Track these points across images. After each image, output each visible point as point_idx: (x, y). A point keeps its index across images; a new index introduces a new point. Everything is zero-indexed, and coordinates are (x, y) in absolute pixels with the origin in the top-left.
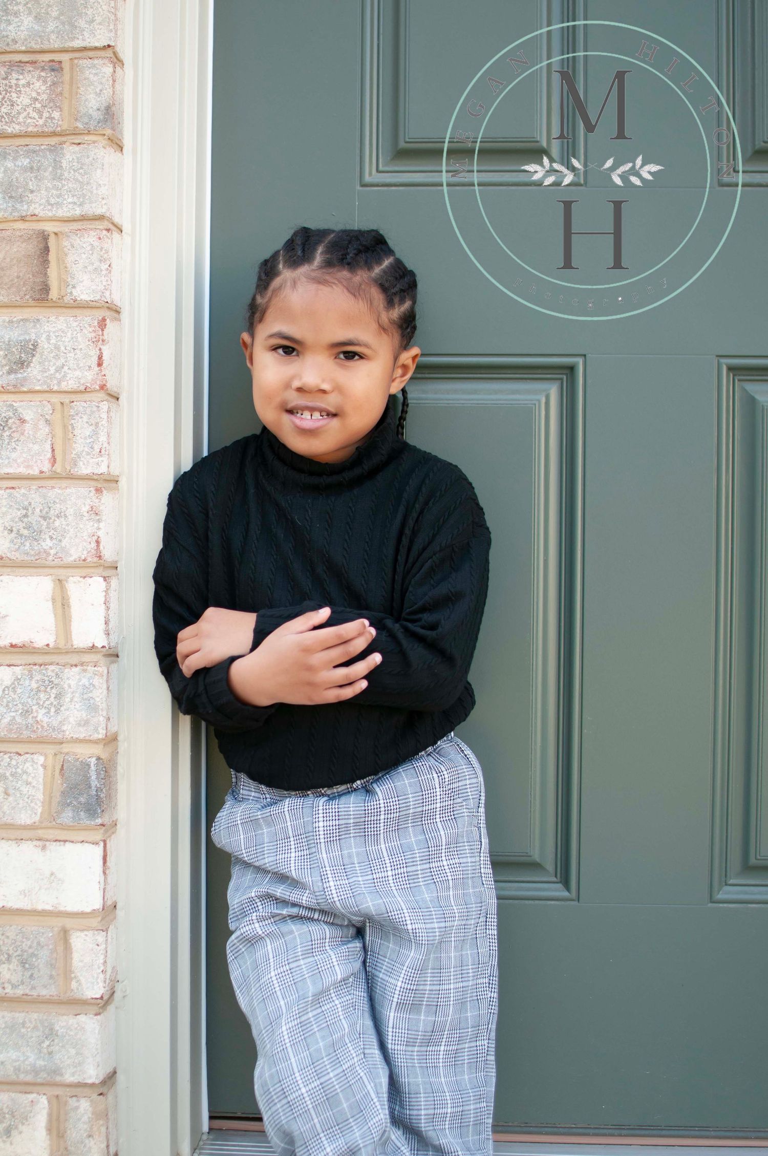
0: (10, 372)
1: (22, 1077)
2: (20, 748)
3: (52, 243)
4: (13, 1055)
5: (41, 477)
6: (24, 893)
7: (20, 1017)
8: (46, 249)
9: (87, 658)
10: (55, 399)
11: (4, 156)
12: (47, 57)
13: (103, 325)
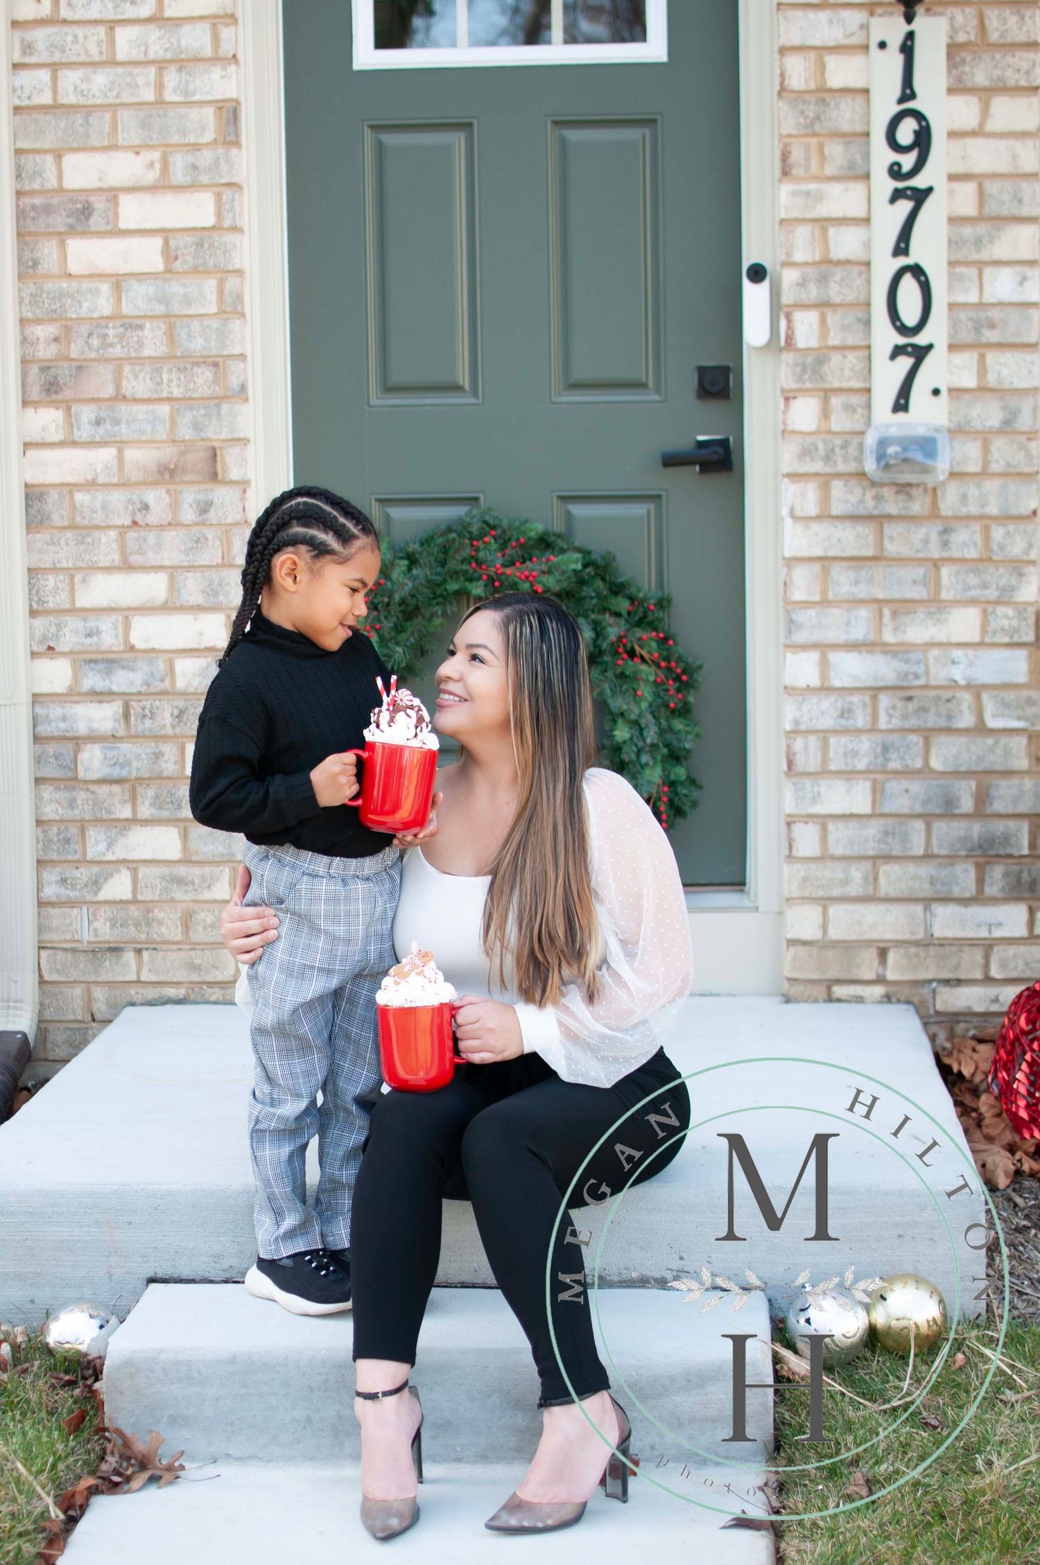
0: (200, 515)
1: (216, 859)
3: (218, 452)
4: (211, 848)
5: (217, 566)
8: (215, 455)
10: (222, 527)
11: (192, 409)
12: (211, 360)
13: (244, 491)
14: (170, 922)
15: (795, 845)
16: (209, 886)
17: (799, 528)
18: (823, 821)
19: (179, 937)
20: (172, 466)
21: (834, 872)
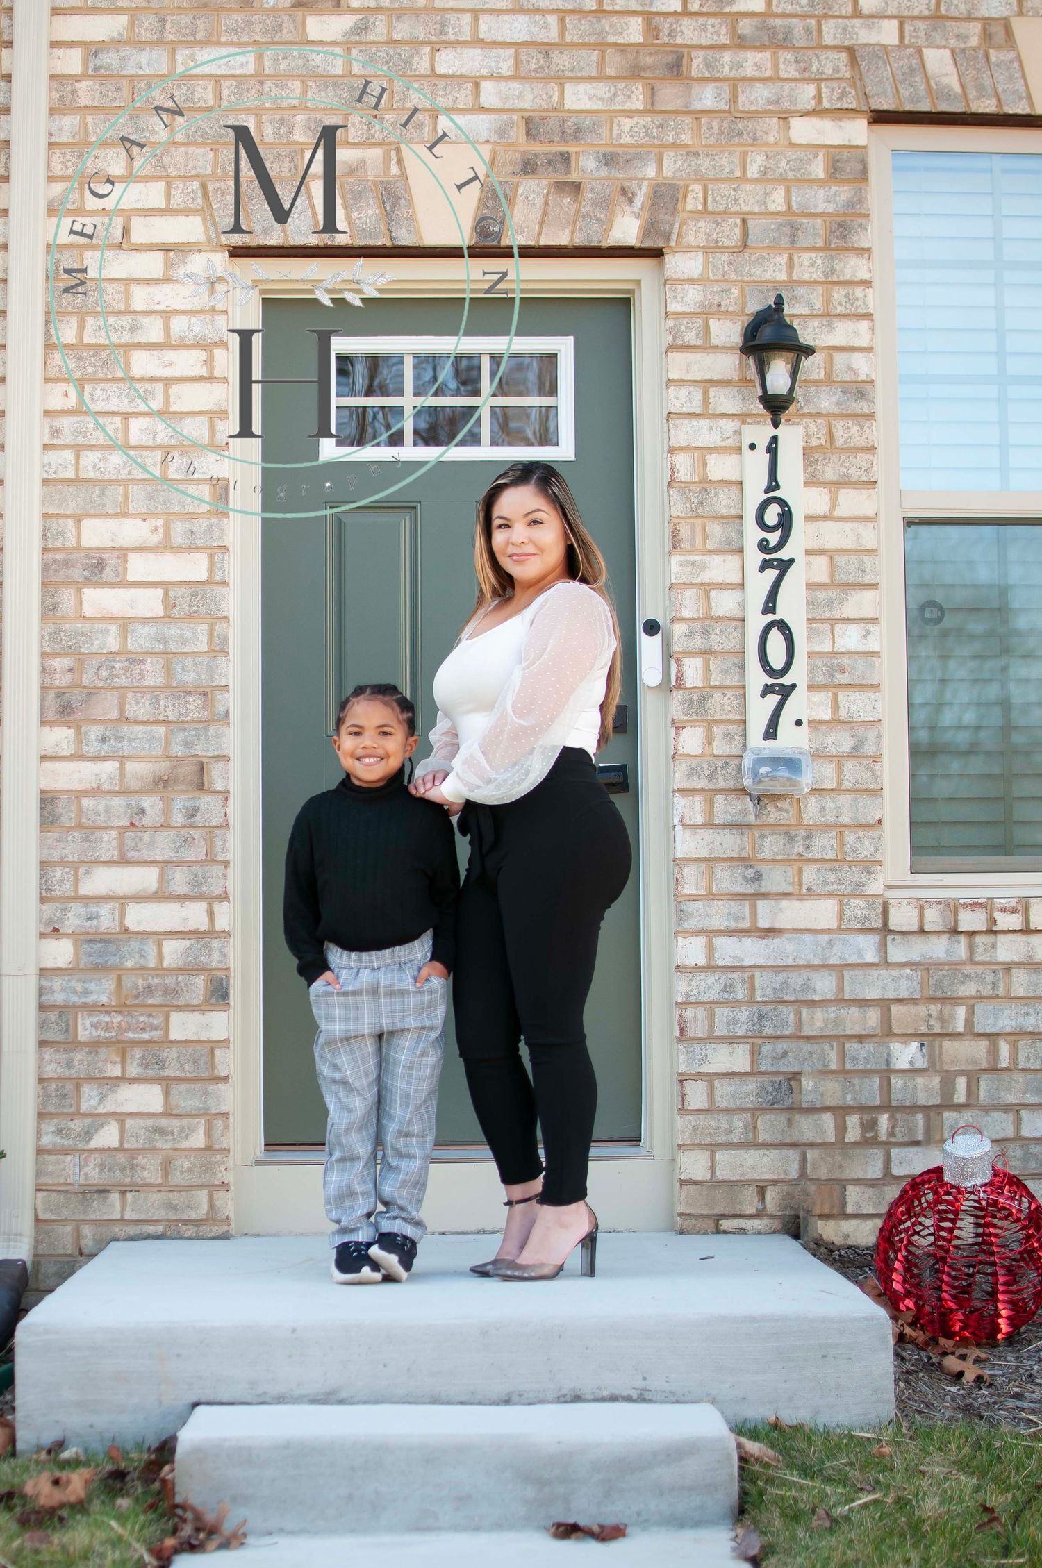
0: (188, 818)
1: (193, 1112)
2: (194, 973)
3: (205, 766)
4: (190, 1102)
5: (202, 861)
6: (195, 1033)
7: (193, 1086)
8: (203, 769)
9: (221, 935)
10: (207, 830)
11: (184, 730)
12: (202, 690)
13: (226, 799)
14: (152, 1168)
15: (687, 1098)
16: (187, 1137)
17: (688, 833)
18: (710, 1078)
19: (159, 1181)
20: (166, 778)
21: (721, 1122)
